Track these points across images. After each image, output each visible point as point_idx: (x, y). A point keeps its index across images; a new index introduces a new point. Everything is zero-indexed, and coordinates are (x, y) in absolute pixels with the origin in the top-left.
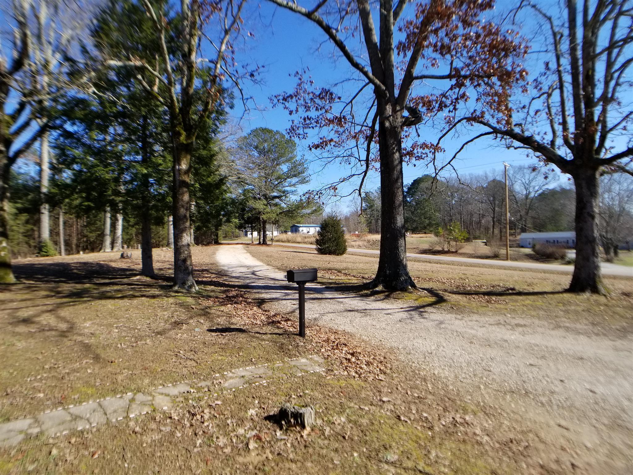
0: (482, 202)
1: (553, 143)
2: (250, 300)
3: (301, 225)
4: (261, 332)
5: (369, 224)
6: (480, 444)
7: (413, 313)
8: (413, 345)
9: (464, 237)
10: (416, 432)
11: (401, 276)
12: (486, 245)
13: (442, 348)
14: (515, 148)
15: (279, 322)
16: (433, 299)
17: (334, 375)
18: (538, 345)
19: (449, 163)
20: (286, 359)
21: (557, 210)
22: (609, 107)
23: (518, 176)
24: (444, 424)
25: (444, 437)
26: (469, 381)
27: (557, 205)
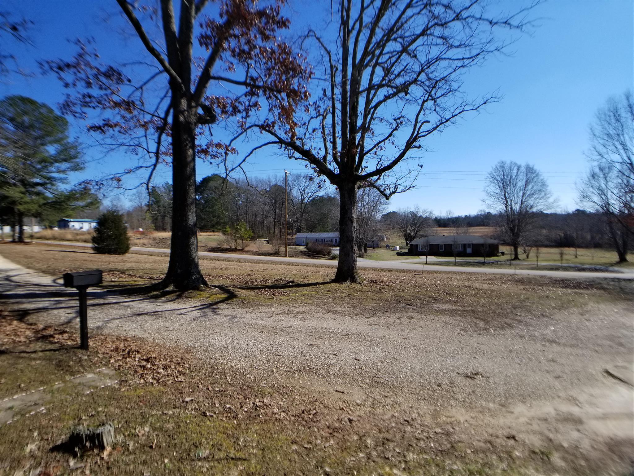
0: (265, 204)
1: (325, 158)
2: (6, 313)
3: (72, 220)
4: (28, 350)
5: (155, 220)
6: (279, 420)
7: (206, 310)
8: (209, 342)
9: (249, 235)
10: (222, 424)
11: (192, 275)
12: (268, 243)
13: (236, 341)
14: (296, 159)
15: (52, 336)
16: (224, 296)
17: (130, 386)
18: (315, 328)
19: (239, 165)
20: (68, 378)
21: (325, 214)
22: (366, 135)
23: (295, 183)
24: (246, 410)
25: (248, 422)
26: (263, 367)
27: (324, 211)
